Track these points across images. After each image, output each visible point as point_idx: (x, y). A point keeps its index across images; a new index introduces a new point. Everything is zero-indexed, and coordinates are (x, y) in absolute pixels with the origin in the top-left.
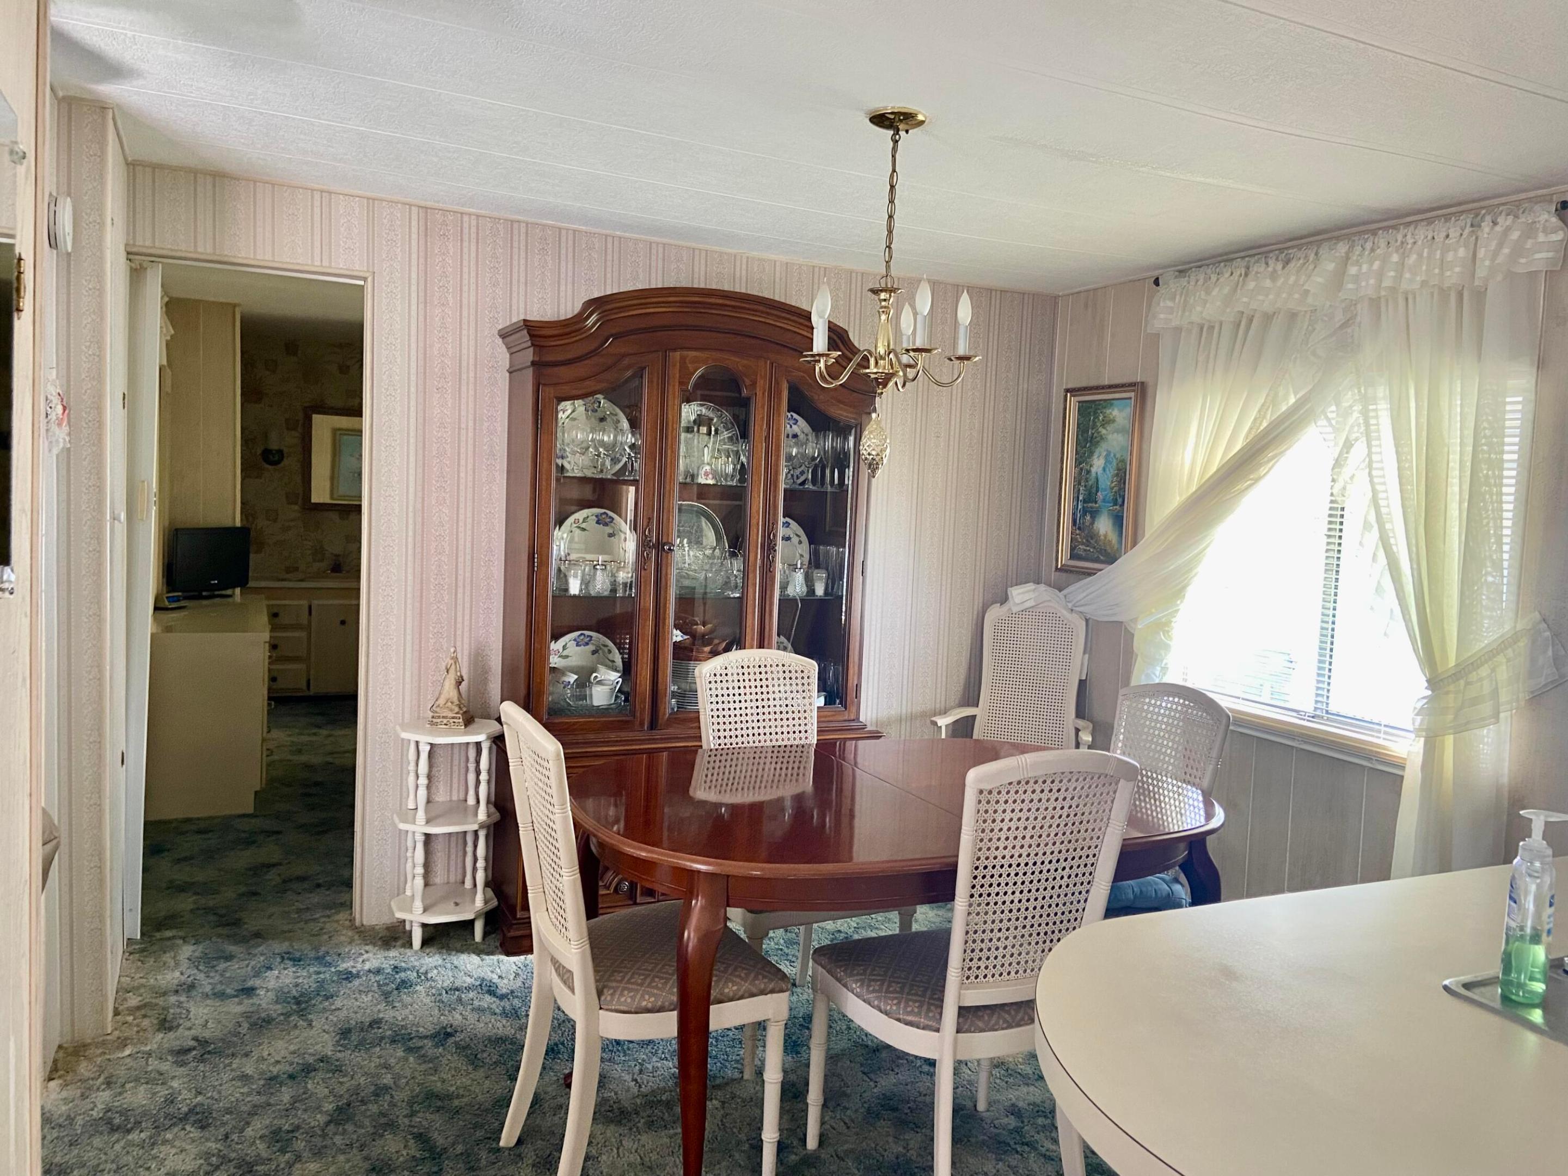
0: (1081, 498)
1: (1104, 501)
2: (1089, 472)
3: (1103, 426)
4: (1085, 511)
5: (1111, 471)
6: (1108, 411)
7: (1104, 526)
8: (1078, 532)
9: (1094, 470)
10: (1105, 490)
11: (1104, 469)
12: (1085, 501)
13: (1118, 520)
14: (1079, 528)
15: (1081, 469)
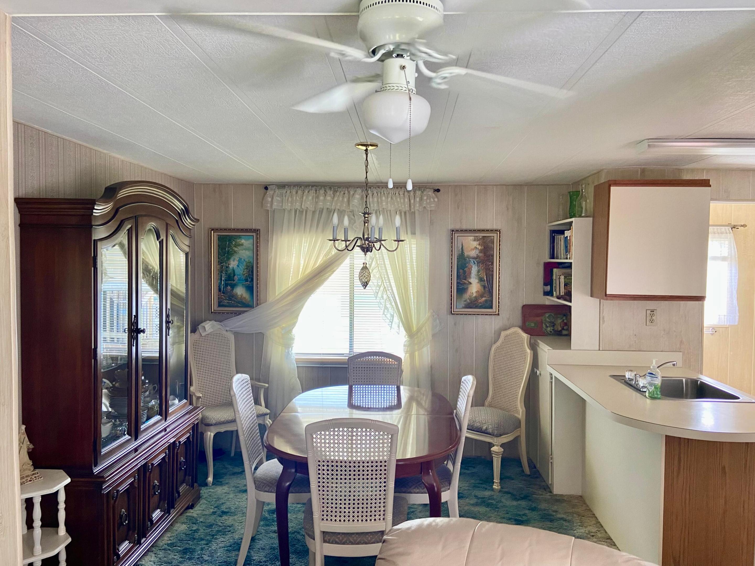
0: (223, 279)
1: (239, 280)
2: (227, 267)
3: (235, 247)
4: (226, 285)
5: (242, 267)
6: (238, 240)
7: (240, 291)
8: (222, 294)
9: (231, 266)
10: (239, 275)
11: (238, 266)
12: (226, 280)
13: (250, 289)
14: (223, 293)
15: (223, 266)
